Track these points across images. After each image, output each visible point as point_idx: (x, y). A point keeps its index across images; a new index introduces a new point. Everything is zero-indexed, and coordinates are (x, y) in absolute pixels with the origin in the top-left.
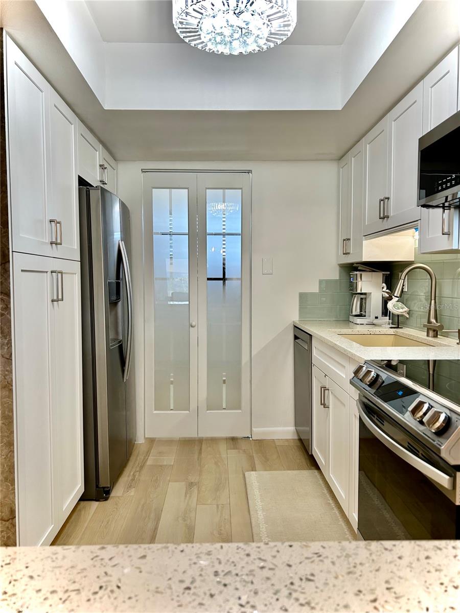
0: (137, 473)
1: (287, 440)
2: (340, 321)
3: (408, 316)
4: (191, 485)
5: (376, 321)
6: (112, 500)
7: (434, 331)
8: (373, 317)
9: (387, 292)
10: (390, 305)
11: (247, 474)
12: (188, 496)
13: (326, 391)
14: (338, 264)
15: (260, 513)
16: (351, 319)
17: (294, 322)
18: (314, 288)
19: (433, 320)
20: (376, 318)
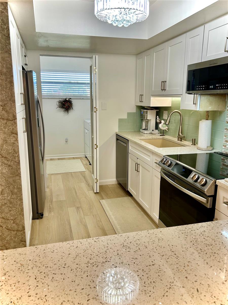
0: (51, 205)
1: (113, 185)
2: (136, 131)
3: (167, 131)
4: (78, 208)
5: (153, 132)
6: (44, 218)
7: (181, 138)
8: (151, 130)
9: (159, 120)
10: (160, 126)
11: (100, 201)
12: (78, 213)
13: (138, 165)
14: (136, 105)
15: (112, 216)
16: (141, 130)
17: (116, 132)
18: (125, 116)
19: (181, 134)
20: (153, 130)
